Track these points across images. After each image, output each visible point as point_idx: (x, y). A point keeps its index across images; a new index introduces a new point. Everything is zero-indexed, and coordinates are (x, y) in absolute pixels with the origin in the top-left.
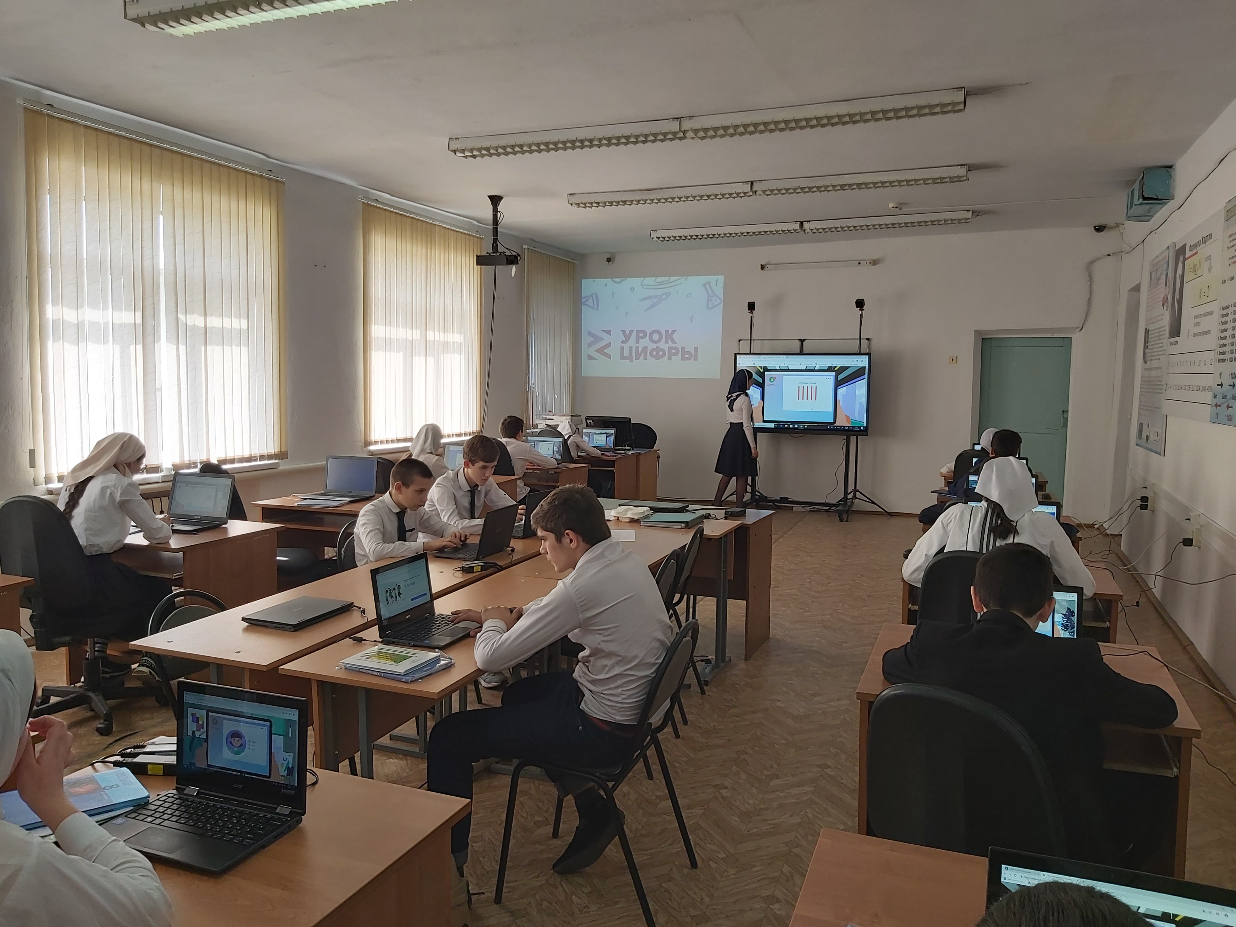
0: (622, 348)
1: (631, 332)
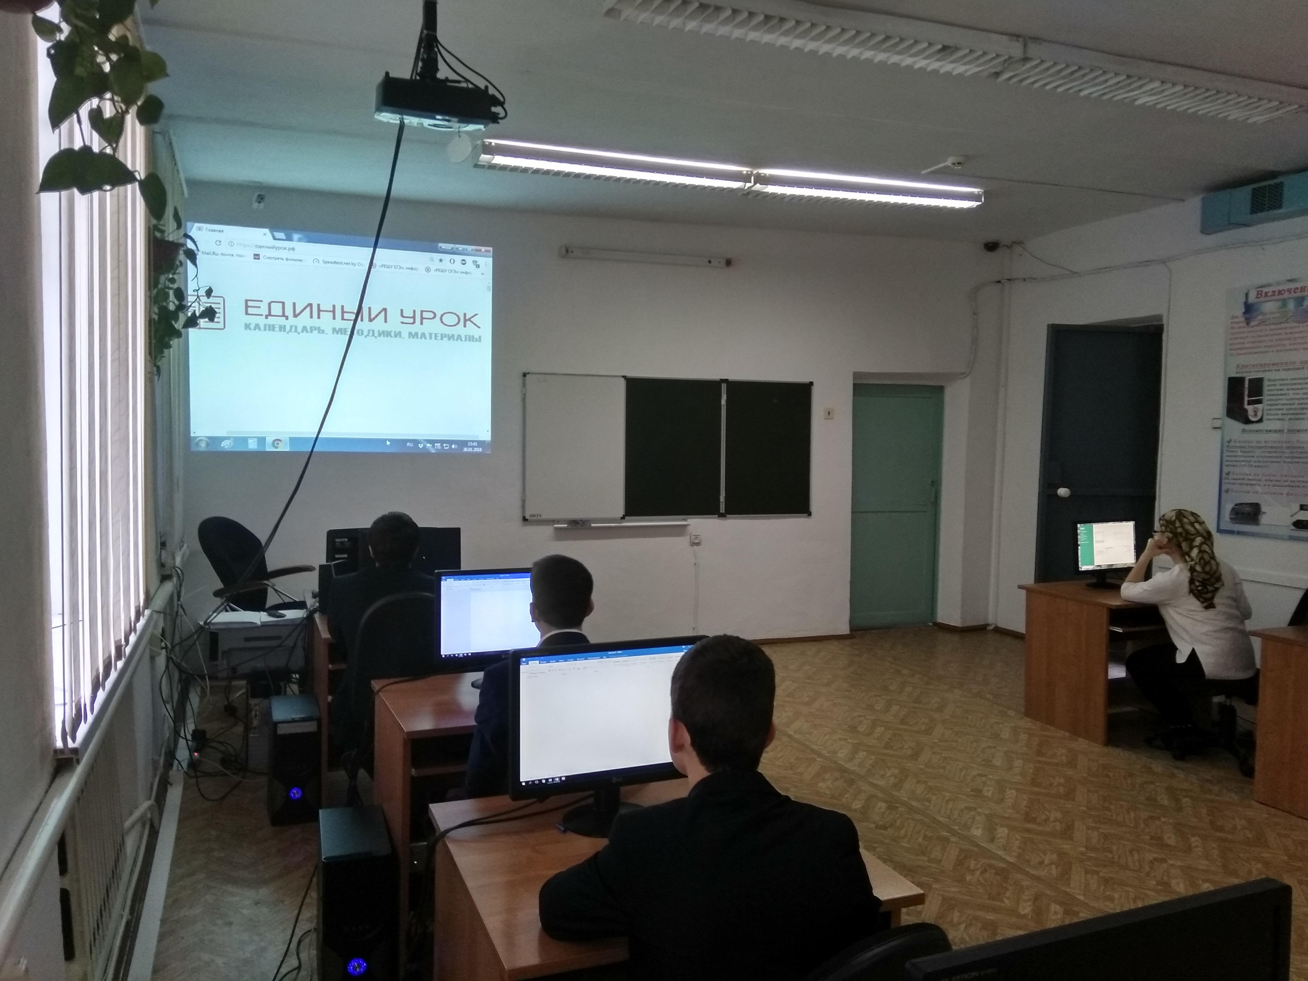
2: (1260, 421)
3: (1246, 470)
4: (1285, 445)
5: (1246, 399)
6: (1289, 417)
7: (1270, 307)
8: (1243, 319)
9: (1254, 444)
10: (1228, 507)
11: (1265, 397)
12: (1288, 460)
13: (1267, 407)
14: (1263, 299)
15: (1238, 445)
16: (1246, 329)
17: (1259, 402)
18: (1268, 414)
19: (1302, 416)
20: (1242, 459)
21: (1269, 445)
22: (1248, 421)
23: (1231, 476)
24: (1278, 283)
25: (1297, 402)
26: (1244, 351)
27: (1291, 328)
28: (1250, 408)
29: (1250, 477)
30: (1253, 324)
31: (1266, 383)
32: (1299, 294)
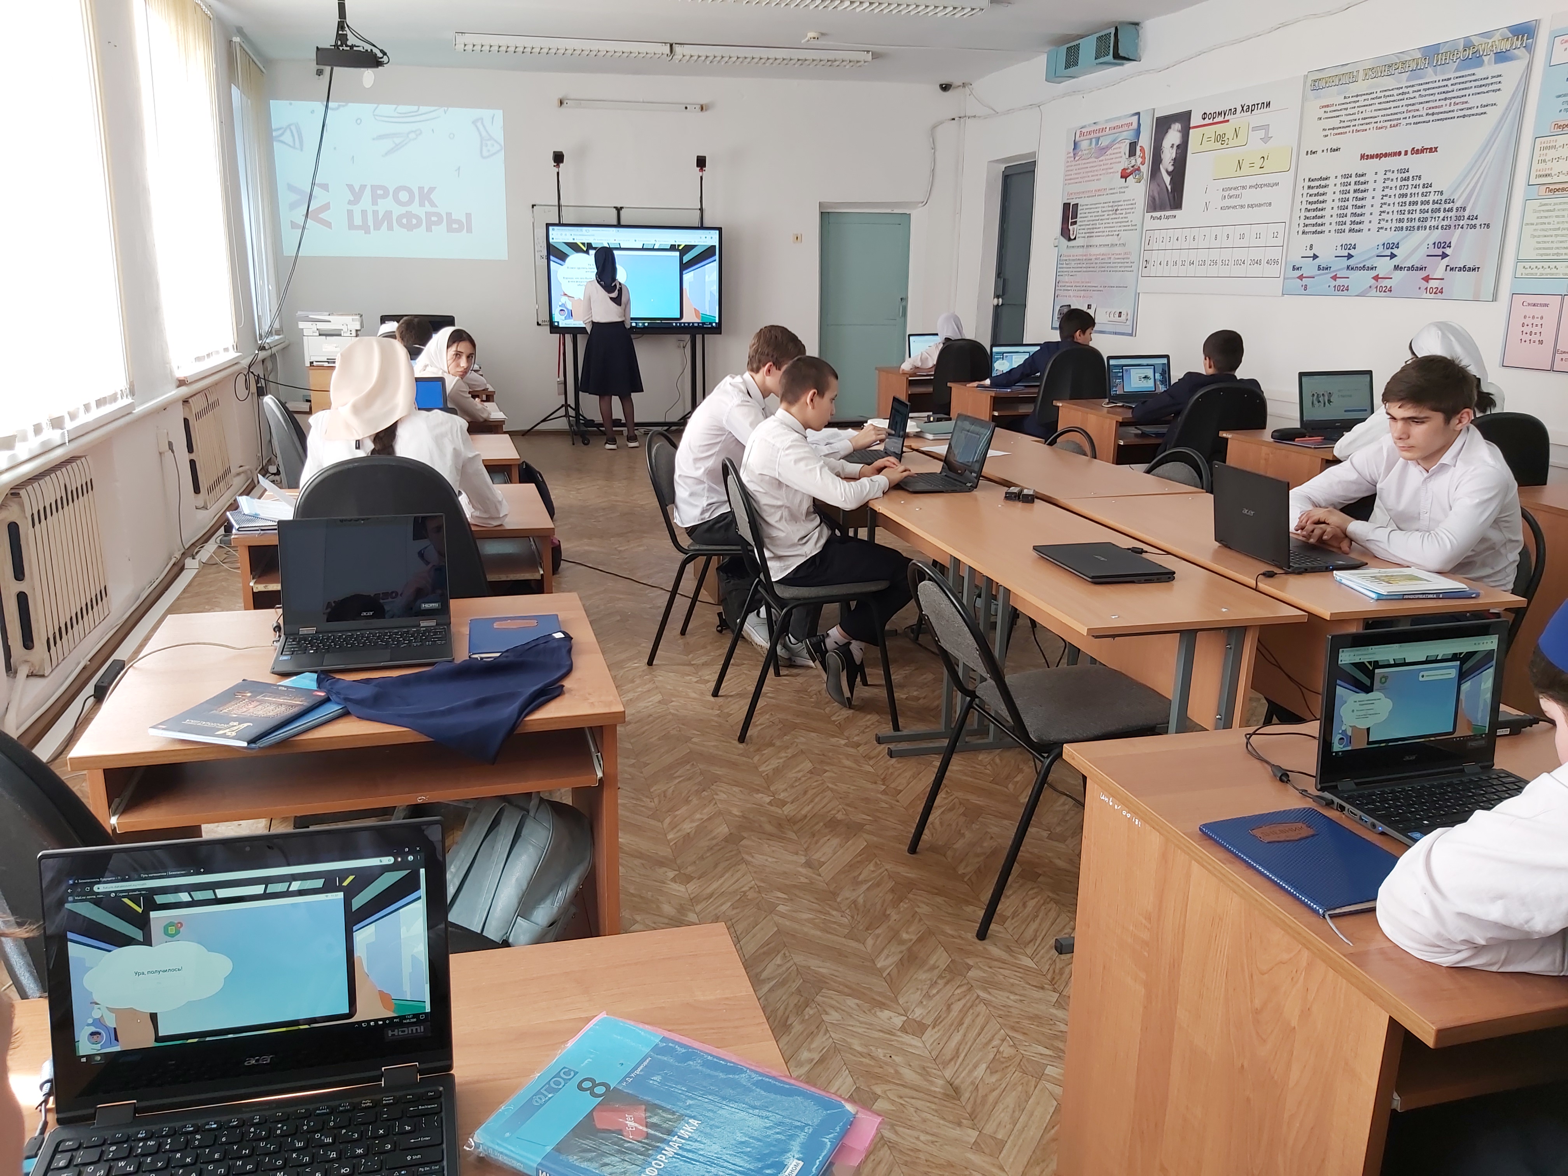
0: (350, 213)
1: (363, 187)
2: (1075, 239)
3: (1066, 279)
4: (1084, 258)
5: (1070, 221)
6: (1088, 235)
7: (1084, 145)
8: (1072, 155)
9: (1071, 258)
10: (1057, 308)
11: (1078, 220)
12: (1085, 270)
13: (1079, 228)
14: (1082, 138)
15: (1064, 258)
16: (1073, 163)
17: (1075, 223)
18: (1079, 233)
19: (1092, 235)
20: (1065, 270)
21: (1078, 258)
22: (1070, 239)
23: (1060, 284)
24: (1089, 125)
25: (1091, 223)
26: (1072, 181)
27: (1093, 162)
28: (1070, 227)
29: (1068, 284)
30: (1077, 158)
31: (1079, 208)
32: (1098, 135)
